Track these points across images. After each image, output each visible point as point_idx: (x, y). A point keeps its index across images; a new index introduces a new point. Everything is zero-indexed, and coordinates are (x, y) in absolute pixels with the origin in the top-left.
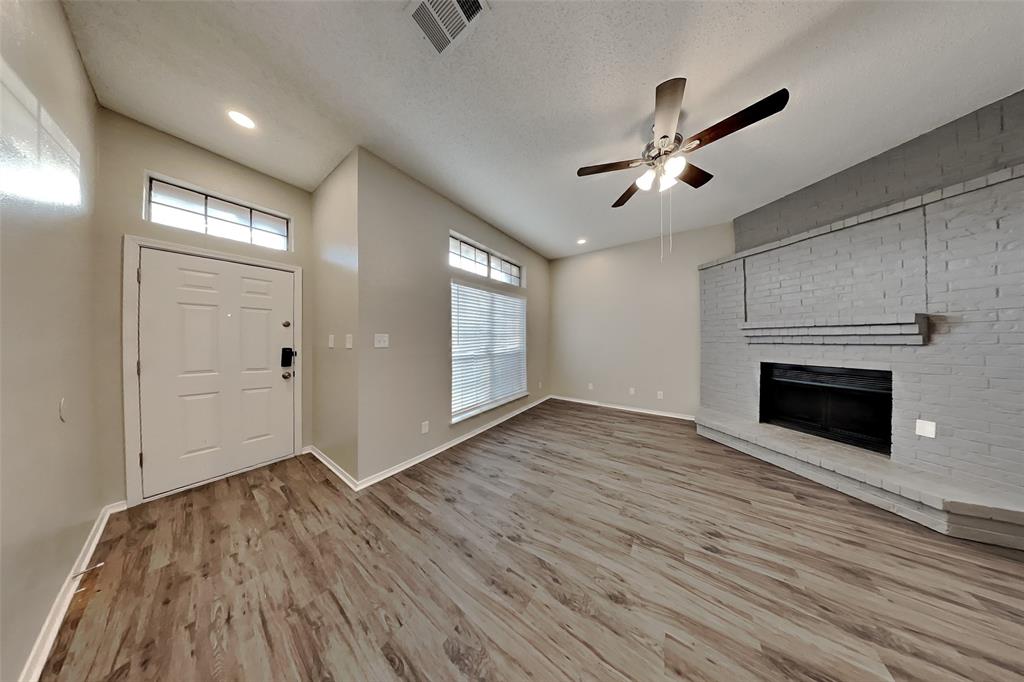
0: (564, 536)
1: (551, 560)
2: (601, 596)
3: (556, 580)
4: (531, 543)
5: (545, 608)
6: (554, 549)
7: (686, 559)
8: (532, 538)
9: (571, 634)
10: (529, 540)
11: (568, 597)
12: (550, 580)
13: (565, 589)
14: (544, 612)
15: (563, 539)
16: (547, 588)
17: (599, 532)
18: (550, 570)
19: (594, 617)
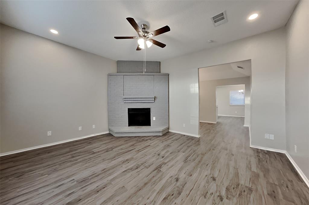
0: (153, 188)
1: (164, 195)
2: (177, 183)
3: (173, 195)
4: (155, 202)
5: (183, 201)
6: (159, 193)
7: (166, 162)
8: (153, 201)
9: (189, 194)
10: (153, 202)
11: (178, 192)
12: (172, 197)
13: (176, 193)
14: (184, 201)
15: (155, 188)
16: (176, 198)
17: (154, 176)
18: (168, 196)
19: (183, 187)
